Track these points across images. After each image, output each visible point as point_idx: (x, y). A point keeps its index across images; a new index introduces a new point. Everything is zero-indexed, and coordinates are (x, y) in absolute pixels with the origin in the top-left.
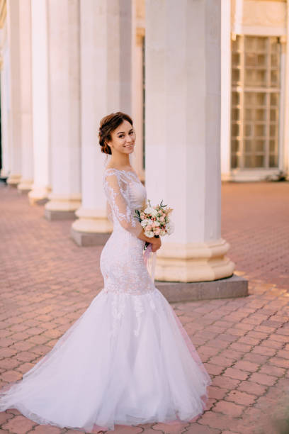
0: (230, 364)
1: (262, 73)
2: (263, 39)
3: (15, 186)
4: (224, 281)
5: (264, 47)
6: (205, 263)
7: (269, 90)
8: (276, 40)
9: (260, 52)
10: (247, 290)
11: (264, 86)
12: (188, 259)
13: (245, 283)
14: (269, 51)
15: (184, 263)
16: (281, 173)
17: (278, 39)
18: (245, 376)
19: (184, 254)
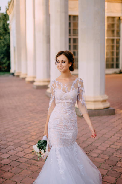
0: (113, 135)
1: (113, 31)
2: (113, 18)
3: (18, 76)
4: (107, 109)
5: (113, 21)
6: (100, 103)
7: (116, 38)
8: (118, 18)
9: (112, 23)
10: (115, 113)
11: (114, 36)
12: (95, 102)
13: (114, 110)
14: (116, 22)
15: (93, 103)
16: (121, 70)
17: (119, 18)
18: (119, 138)
19: (93, 100)
